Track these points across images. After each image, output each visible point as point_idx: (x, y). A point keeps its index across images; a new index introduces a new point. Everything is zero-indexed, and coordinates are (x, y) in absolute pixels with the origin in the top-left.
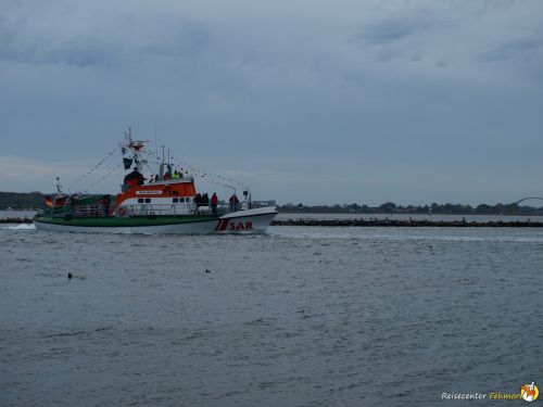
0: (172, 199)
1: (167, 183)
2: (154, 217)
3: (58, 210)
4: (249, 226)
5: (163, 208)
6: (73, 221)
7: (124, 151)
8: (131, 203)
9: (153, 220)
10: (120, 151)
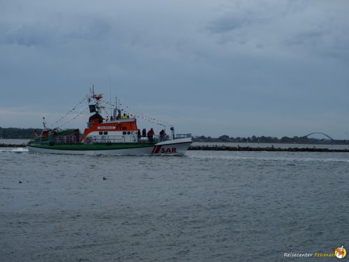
0: (122, 132)
1: (119, 122)
2: (110, 144)
3: (44, 139)
4: (174, 150)
5: (116, 138)
6: (54, 146)
7: (89, 100)
8: (94, 134)
9: (110, 146)
10: (87, 100)
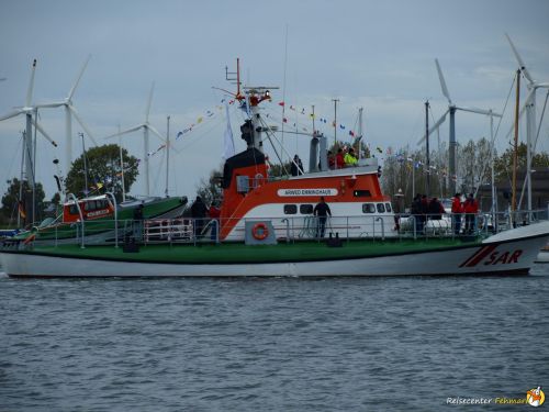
0: (359, 205)
1: (352, 173)
2: (337, 242)
5: (352, 222)
6: (143, 253)
